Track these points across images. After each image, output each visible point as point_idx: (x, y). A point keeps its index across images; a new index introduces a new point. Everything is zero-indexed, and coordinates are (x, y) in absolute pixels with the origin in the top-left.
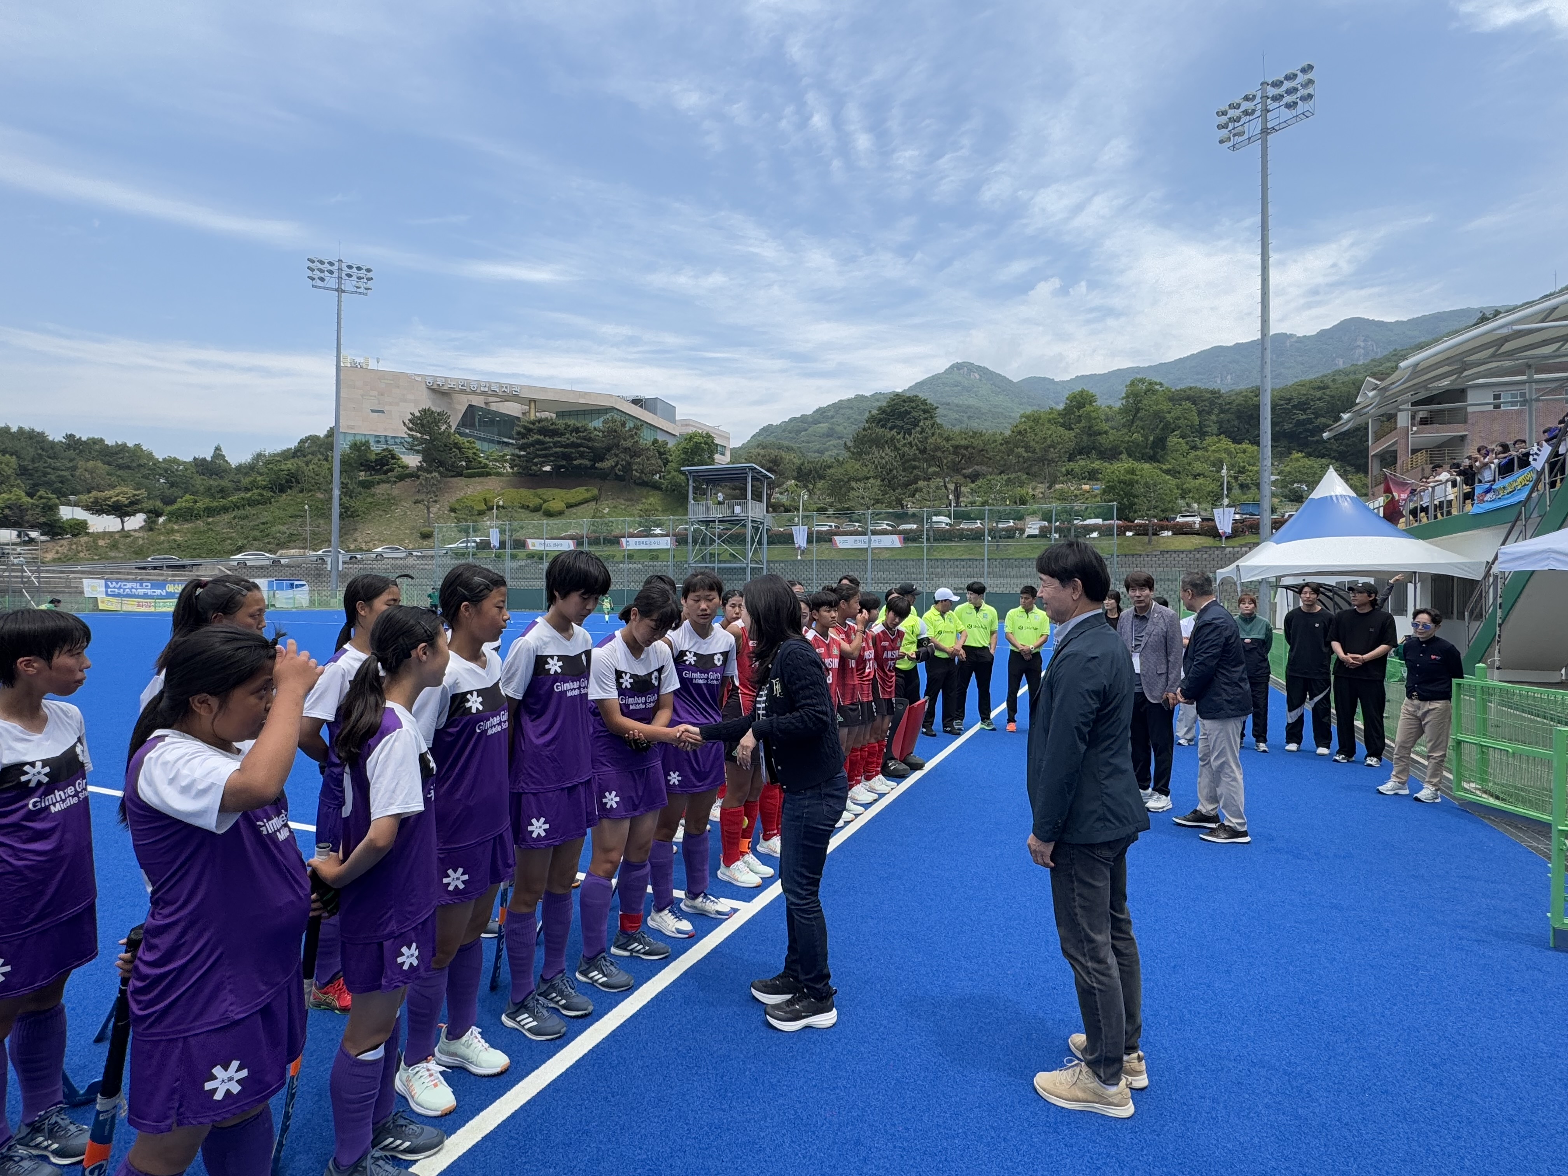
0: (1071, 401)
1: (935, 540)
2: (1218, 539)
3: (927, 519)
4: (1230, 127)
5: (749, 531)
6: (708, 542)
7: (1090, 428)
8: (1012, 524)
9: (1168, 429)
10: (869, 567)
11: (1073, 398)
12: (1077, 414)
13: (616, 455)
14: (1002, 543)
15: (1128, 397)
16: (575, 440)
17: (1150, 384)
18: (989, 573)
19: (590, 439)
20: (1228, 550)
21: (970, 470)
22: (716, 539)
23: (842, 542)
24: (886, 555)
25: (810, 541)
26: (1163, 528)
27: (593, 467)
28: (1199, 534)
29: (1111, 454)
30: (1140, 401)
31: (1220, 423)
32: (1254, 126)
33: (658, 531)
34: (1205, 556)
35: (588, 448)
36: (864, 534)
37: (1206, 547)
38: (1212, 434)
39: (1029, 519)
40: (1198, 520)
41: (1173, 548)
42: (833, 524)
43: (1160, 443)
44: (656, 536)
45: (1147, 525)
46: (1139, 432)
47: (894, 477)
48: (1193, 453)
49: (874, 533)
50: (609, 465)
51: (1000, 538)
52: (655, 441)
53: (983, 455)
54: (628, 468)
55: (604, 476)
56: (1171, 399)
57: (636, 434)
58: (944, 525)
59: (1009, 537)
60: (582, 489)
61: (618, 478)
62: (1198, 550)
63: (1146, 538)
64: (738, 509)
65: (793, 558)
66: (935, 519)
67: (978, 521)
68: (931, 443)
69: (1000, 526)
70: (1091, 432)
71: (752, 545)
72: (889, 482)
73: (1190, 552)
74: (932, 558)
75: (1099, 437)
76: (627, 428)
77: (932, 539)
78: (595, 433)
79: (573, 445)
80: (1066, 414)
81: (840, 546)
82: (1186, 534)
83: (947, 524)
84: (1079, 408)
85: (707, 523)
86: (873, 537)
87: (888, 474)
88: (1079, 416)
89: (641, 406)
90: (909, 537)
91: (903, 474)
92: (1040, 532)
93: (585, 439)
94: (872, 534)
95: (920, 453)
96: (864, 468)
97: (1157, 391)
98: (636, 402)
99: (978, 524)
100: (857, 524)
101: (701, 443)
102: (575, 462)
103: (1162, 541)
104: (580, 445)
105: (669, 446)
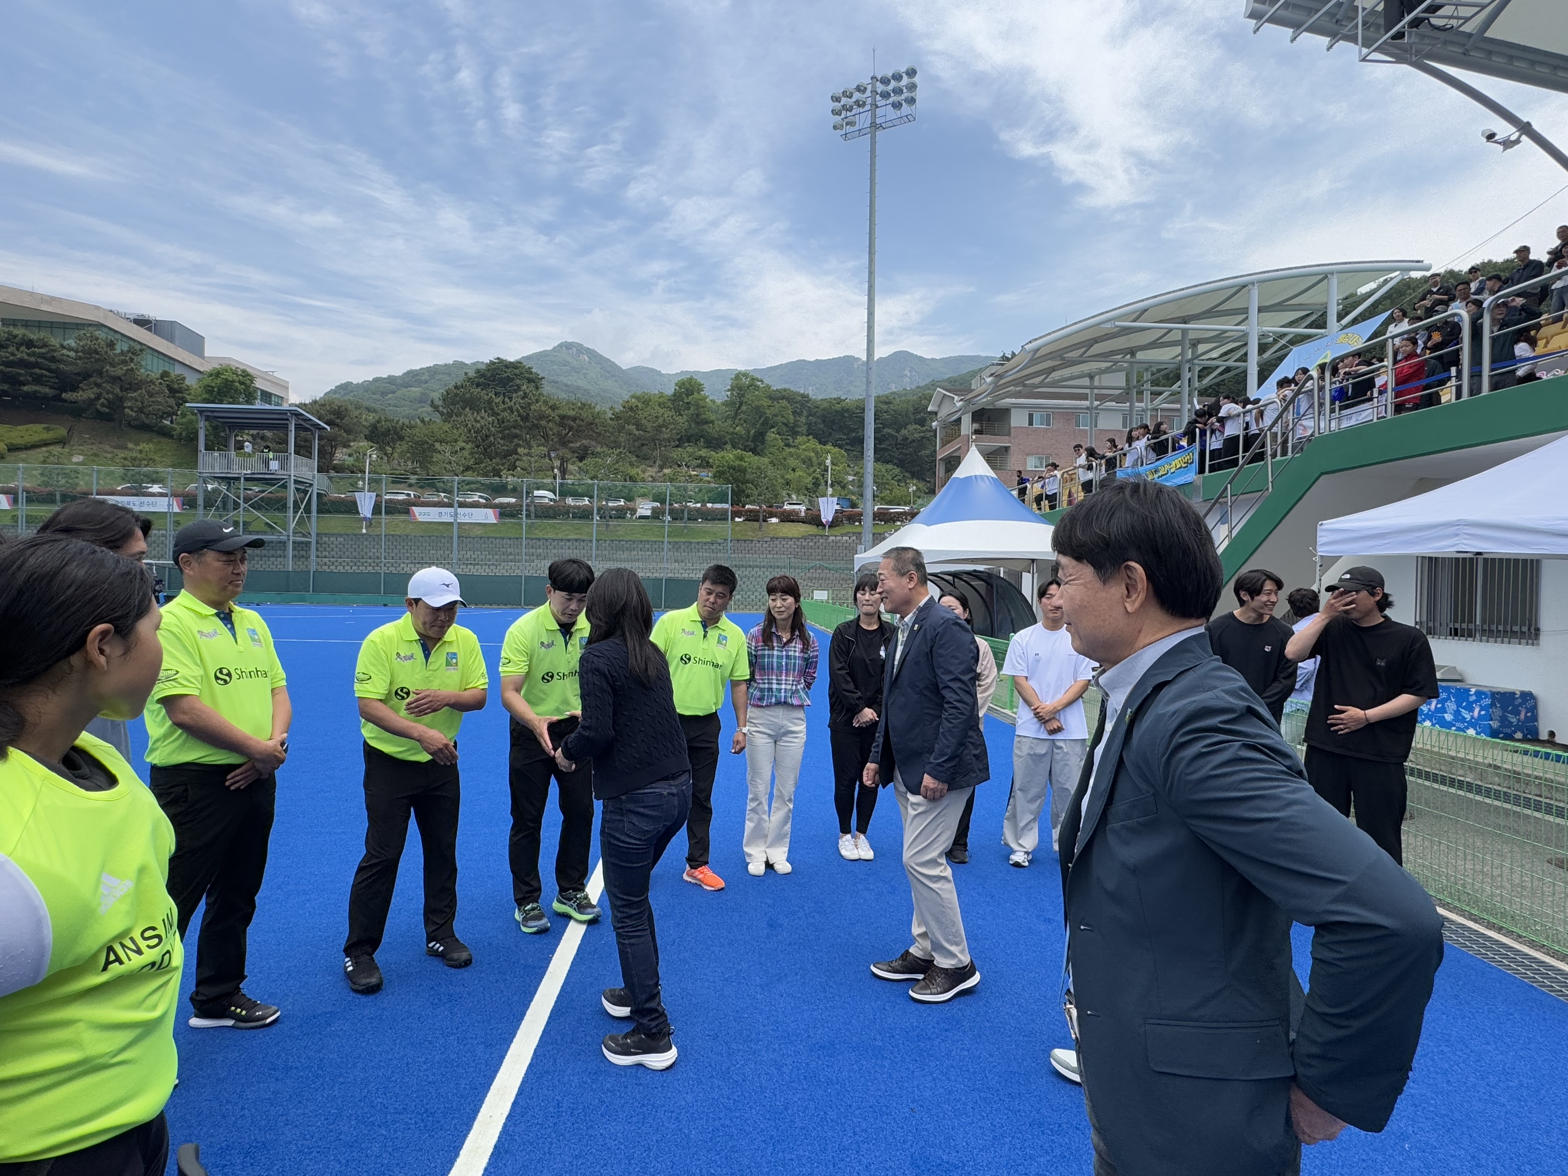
0: (680, 387)
1: (537, 517)
2: (820, 527)
3: (528, 493)
4: (843, 116)
5: (291, 495)
6: (231, 505)
7: (698, 415)
8: (622, 503)
9: (768, 425)
10: (455, 545)
11: (681, 384)
12: (686, 400)
13: (98, 385)
14: (614, 523)
15: (732, 390)
16: (26, 357)
17: (753, 379)
18: (597, 556)
19: (53, 359)
20: (831, 538)
21: (578, 444)
22: (241, 502)
23: (422, 514)
24: (479, 532)
25: (377, 510)
26: (772, 515)
27: (57, 398)
28: (804, 522)
29: (716, 444)
30: (743, 395)
31: (809, 425)
32: (864, 120)
33: (156, 488)
34: (811, 544)
35: (50, 370)
36: (450, 505)
37: (811, 535)
38: (802, 435)
39: (639, 500)
40: (803, 508)
41: (781, 535)
42: (412, 493)
43: (760, 437)
44: (153, 495)
45: (758, 511)
46: (742, 425)
47: (492, 444)
48: (787, 450)
49: (462, 505)
50: (85, 397)
51: (611, 517)
52: (165, 374)
53: (592, 429)
54: (117, 404)
55: (77, 412)
56: (771, 398)
57: (132, 360)
58: (547, 501)
59: (620, 517)
60: (39, 427)
61: (100, 416)
62: (805, 538)
63: (756, 524)
64: (274, 465)
65: (357, 532)
66: (537, 493)
67: (586, 499)
68: (535, 410)
69: (610, 504)
70: (699, 420)
71: (296, 512)
72: (485, 449)
73: (798, 539)
74: (533, 536)
75: (706, 427)
76: (118, 351)
77: (533, 515)
78: (65, 352)
79: (22, 363)
80: (674, 400)
81: (420, 519)
82: (793, 521)
83: (551, 500)
84: (688, 395)
85: (229, 480)
86: (460, 510)
87: (484, 441)
88: (688, 403)
89: (149, 329)
90: (505, 512)
91: (502, 442)
92: (652, 513)
93: (45, 358)
94: (459, 507)
95: (522, 420)
96: (455, 431)
97: (759, 387)
98: (142, 322)
99: (586, 501)
100: (443, 495)
101: (233, 381)
102: (25, 388)
103: (771, 528)
104: (36, 365)
105: (187, 382)
